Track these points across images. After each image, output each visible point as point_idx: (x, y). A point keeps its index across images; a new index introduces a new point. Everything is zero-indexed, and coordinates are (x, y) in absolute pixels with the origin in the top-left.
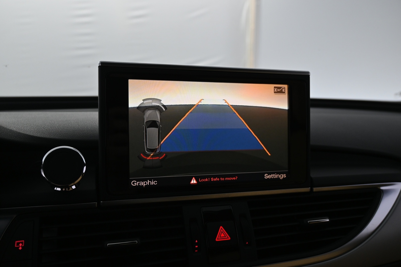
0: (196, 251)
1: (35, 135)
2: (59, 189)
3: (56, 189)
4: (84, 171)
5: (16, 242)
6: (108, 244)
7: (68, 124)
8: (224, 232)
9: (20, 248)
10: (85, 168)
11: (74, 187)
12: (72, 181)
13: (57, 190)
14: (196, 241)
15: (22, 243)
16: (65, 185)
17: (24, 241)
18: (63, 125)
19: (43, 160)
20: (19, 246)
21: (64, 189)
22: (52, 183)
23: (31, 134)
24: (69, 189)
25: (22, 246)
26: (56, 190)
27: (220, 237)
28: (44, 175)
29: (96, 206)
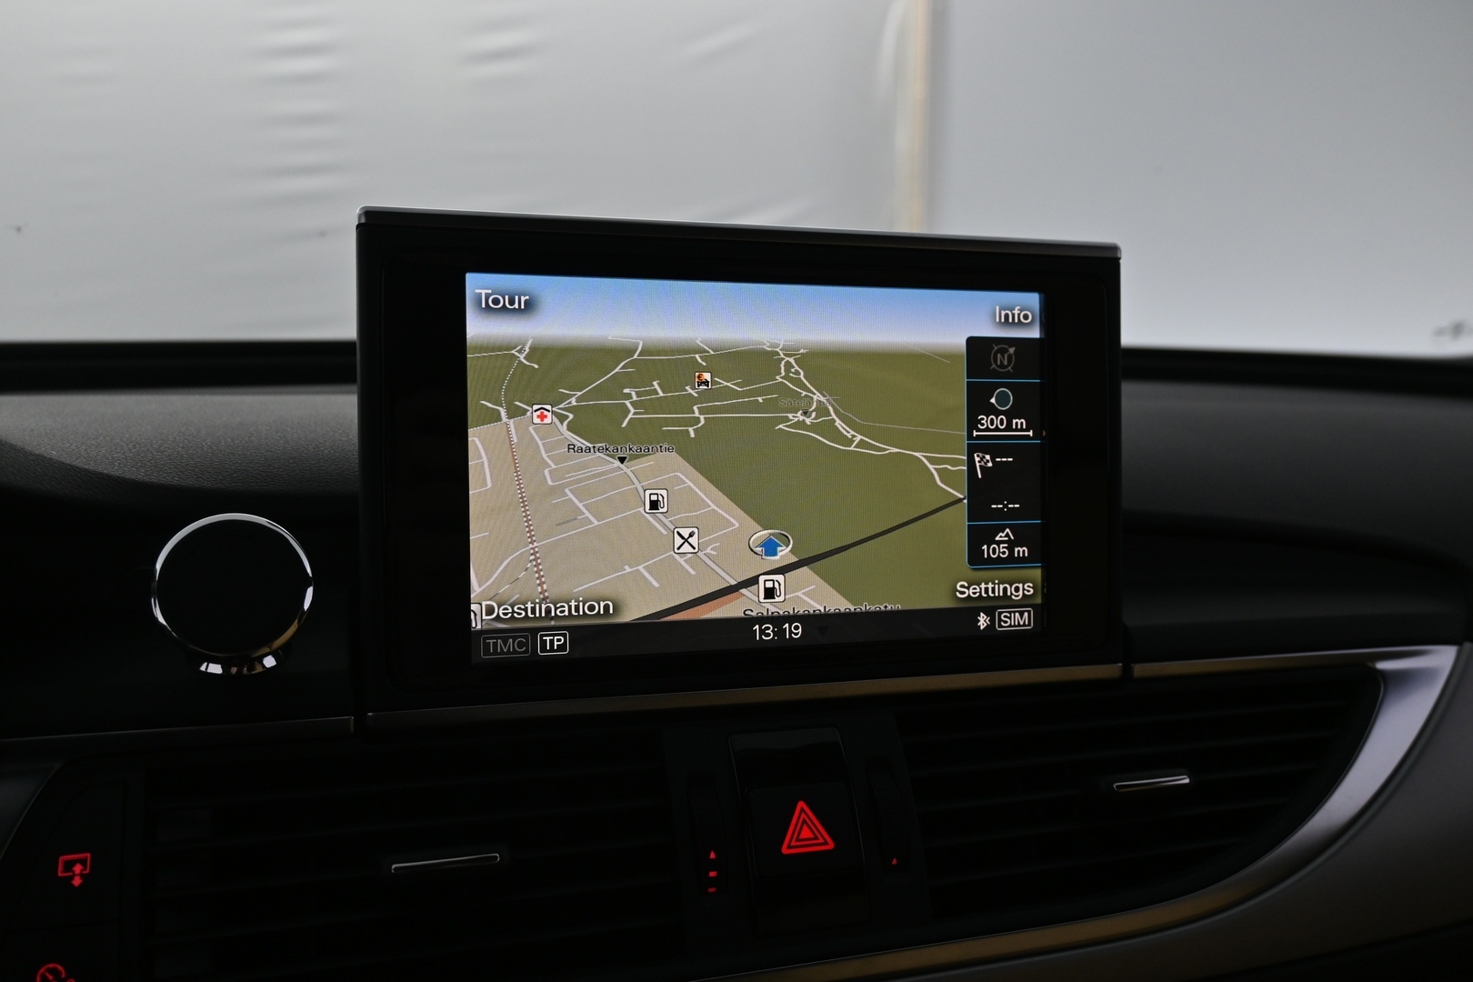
0: (712, 890)
1: (128, 476)
2: (215, 669)
3: (206, 669)
4: (307, 605)
5: (62, 859)
6: (394, 866)
7: (247, 438)
8: (809, 823)
9: (77, 882)
10: (310, 591)
11: (269, 662)
12: (263, 640)
13: (209, 671)
14: (712, 856)
15: (83, 862)
16: (239, 653)
17: (89, 855)
18: (229, 440)
19: (158, 566)
20: (70, 874)
21: (234, 670)
22: (191, 646)
23: (114, 471)
24: (251, 668)
25: (84, 872)
26: (206, 673)
27: (798, 840)
28: (161, 620)
29: (352, 730)
